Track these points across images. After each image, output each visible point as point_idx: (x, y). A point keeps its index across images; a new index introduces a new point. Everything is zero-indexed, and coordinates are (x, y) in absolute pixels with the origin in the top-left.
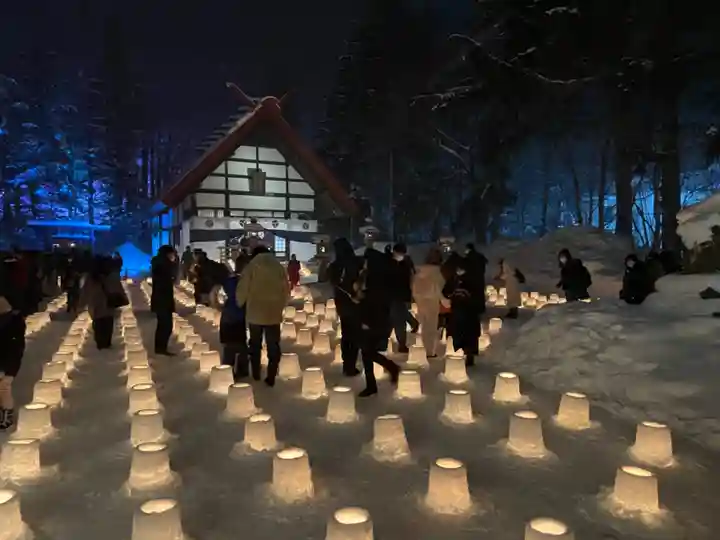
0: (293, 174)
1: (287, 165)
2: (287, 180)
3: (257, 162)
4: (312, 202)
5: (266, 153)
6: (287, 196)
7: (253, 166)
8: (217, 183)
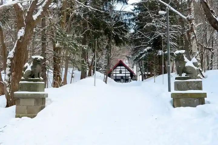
0: (127, 70)
1: (125, 69)
2: (125, 71)
3: (121, 69)
4: (130, 74)
5: (122, 67)
6: (126, 74)
7: (120, 69)
8: (114, 72)
